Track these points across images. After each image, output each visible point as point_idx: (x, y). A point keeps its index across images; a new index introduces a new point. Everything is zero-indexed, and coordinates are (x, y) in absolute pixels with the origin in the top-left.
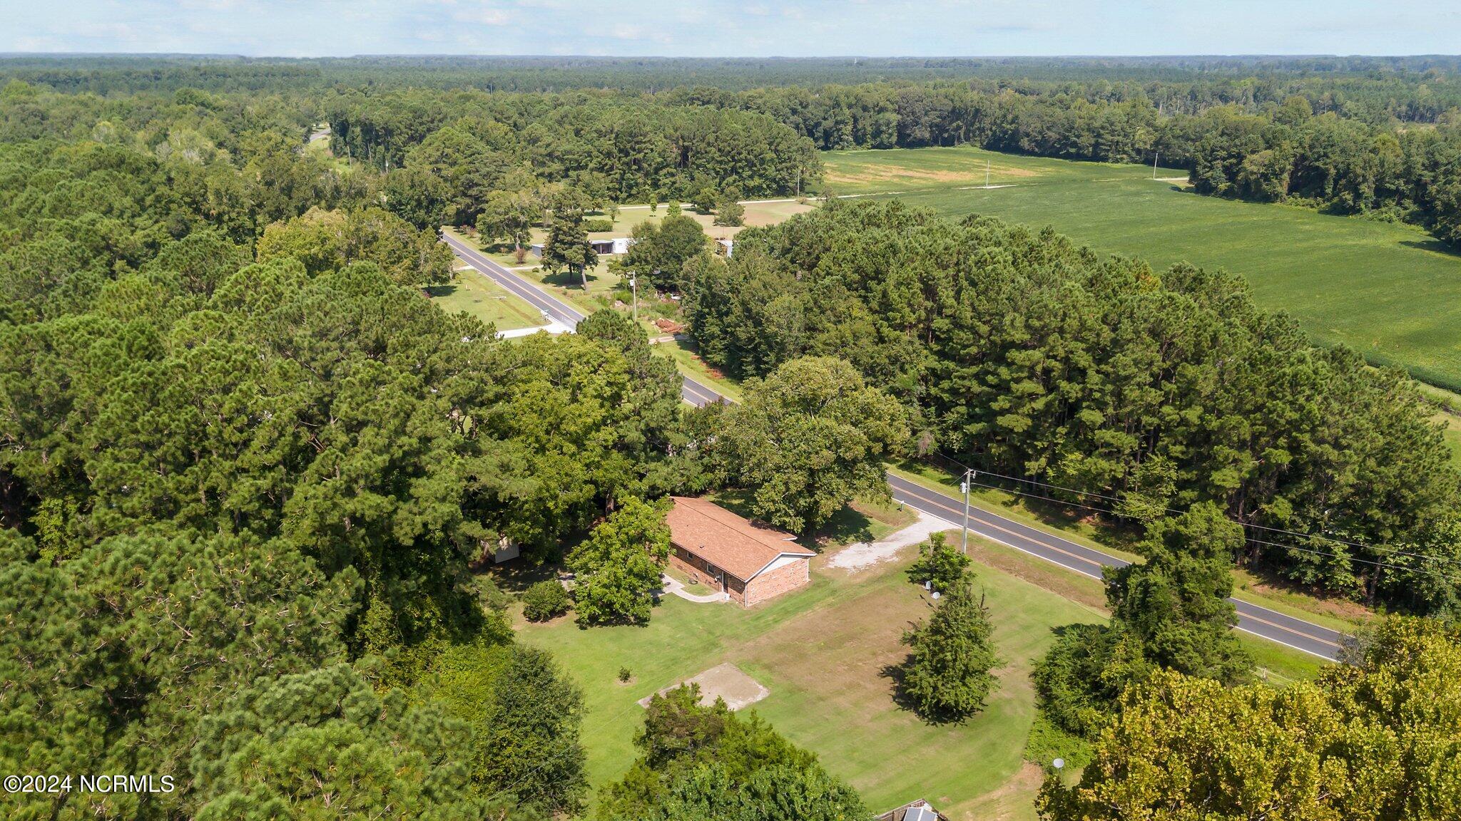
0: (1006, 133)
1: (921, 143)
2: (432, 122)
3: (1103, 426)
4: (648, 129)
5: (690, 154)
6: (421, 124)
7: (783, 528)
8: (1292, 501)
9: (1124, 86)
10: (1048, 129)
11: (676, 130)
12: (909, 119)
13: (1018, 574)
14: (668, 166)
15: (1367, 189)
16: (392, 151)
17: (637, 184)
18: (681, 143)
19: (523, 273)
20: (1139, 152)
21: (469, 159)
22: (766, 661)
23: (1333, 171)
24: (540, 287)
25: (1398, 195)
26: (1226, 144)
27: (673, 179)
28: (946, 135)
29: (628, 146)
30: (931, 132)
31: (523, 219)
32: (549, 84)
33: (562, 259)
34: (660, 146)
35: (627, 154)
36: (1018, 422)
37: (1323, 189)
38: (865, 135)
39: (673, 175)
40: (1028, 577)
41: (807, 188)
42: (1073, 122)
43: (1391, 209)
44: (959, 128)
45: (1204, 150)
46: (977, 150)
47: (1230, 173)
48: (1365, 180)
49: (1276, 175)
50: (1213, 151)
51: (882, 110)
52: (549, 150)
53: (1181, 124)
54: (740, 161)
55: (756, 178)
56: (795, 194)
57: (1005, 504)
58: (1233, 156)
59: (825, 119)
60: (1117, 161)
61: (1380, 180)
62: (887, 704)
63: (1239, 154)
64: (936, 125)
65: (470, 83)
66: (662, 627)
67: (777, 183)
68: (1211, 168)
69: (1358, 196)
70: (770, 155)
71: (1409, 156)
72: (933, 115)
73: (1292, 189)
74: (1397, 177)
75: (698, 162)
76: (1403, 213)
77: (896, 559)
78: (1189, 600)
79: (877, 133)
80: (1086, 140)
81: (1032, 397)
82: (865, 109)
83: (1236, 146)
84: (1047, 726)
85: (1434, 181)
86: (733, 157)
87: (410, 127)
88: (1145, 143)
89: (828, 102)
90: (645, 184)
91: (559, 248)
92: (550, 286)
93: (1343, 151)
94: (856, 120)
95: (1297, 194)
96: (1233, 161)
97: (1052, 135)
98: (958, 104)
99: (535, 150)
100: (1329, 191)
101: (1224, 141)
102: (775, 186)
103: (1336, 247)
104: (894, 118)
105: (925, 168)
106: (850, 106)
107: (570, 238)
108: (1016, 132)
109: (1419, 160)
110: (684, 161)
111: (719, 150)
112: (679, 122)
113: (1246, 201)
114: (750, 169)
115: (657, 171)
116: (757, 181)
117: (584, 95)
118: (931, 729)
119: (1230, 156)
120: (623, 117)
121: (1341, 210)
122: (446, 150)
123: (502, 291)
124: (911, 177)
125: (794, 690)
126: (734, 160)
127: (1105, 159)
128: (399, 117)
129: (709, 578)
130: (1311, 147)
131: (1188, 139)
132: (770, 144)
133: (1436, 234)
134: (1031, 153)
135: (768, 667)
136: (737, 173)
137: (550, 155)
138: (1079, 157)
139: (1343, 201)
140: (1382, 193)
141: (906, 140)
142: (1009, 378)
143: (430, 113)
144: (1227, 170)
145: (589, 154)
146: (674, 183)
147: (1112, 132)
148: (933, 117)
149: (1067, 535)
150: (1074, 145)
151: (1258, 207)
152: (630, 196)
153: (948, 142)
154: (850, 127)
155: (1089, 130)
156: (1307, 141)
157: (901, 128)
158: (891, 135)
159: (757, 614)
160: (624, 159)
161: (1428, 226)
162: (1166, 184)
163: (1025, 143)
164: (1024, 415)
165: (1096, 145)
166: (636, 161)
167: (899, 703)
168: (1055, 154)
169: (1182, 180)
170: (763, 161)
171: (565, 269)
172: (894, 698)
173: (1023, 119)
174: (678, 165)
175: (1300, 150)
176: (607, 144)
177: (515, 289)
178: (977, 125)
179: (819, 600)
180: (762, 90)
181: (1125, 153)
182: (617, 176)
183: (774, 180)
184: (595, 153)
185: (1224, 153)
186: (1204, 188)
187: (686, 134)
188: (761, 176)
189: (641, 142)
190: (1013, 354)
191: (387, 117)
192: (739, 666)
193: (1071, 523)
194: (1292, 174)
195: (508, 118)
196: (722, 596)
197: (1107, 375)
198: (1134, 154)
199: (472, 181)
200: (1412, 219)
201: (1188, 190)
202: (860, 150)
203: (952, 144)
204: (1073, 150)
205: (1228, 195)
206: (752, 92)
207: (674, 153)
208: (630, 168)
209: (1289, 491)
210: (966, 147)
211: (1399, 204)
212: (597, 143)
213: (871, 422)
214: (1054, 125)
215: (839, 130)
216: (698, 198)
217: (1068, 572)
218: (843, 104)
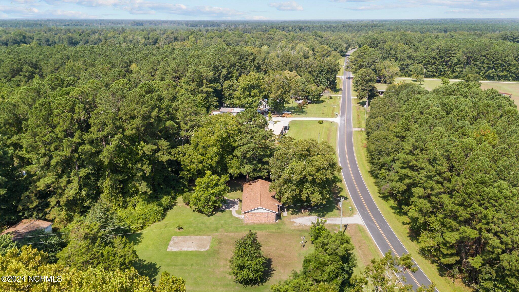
11: (467, 49)
14: (460, 64)
17: (444, 71)
18: (468, 55)
22: (222, 240)
24: (353, 105)
27: (461, 70)
29: (444, 55)
34: (458, 56)
39: (462, 68)
54: (497, 64)
75: (475, 63)
90: (448, 71)
102: (514, 76)
107: (364, 88)
110: (468, 62)
114: (502, 67)
115: (455, 66)
116: (505, 73)
123: (338, 104)
125: (215, 252)
126: (494, 63)
135: (220, 242)
136: (495, 69)
149: (408, 243)
152: (440, 75)
159: (244, 226)
160: (440, 60)
166: (445, 61)
170: (510, 65)
174: (465, 64)
176: (434, 54)
182: (436, 67)
183: (514, 73)
184: (429, 57)
187: (471, 51)
188: (507, 71)
189: (450, 54)
192: (213, 238)
196: (242, 217)
207: (464, 59)
208: (442, 64)
212: (431, 53)
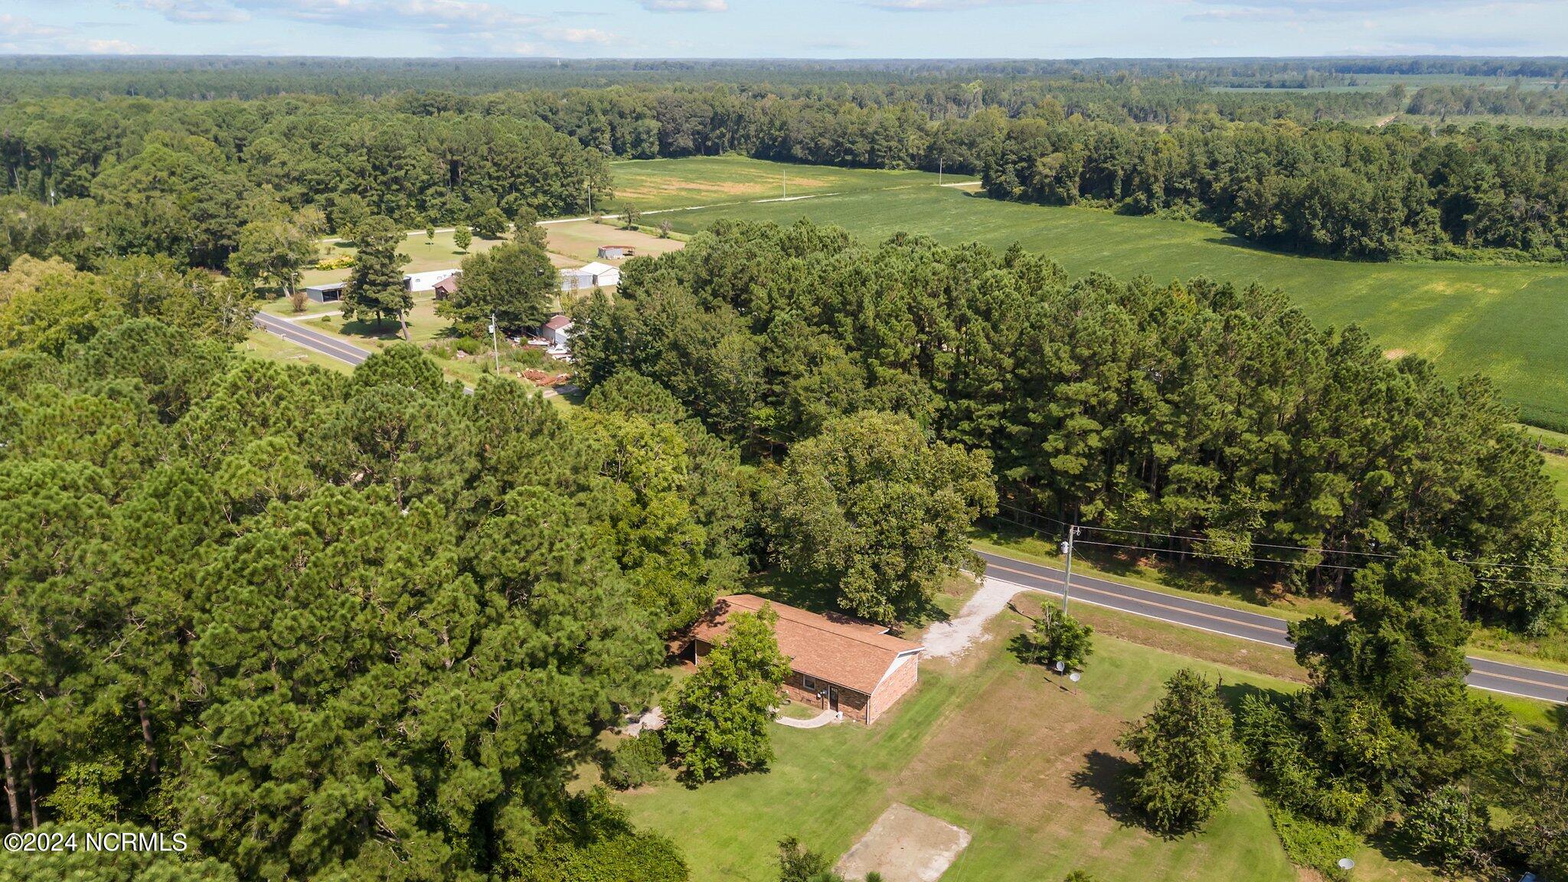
0: (775, 140)
1: (684, 153)
2: (109, 138)
3: (1178, 461)
4: (407, 141)
5: (460, 170)
6: (95, 141)
7: (873, 620)
8: (1388, 523)
9: (864, 90)
10: (820, 135)
11: (442, 143)
12: (670, 127)
13: (1119, 636)
14: (435, 184)
15: (1158, 188)
16: (56, 175)
17: (399, 207)
18: (449, 157)
19: (309, 323)
20: (913, 157)
21: (191, 184)
22: (938, 793)
23: (1121, 172)
24: (344, 340)
25: (1185, 194)
26: (1015, 148)
27: (443, 200)
28: (709, 143)
29: (386, 162)
30: (694, 140)
31: (292, 256)
32: (209, 88)
33: (373, 303)
34: (422, 162)
35: (384, 173)
36: (1071, 464)
37: (1112, 190)
38: (624, 144)
39: (441, 194)
40: (1133, 638)
41: (597, 205)
42: (846, 128)
43: (1181, 209)
44: (723, 135)
45: (995, 154)
46: (744, 159)
47: (1024, 178)
48: (1157, 180)
49: (1070, 177)
50: (1004, 154)
51: (639, 117)
52: (286, 169)
53: (953, 128)
54: (519, 176)
55: (540, 196)
56: (584, 212)
57: (1048, 553)
58: (1024, 160)
59: (579, 127)
60: (893, 168)
61: (1169, 180)
62: (1103, 824)
63: (1030, 157)
64: (698, 133)
65: (104, 88)
66: (787, 769)
67: (564, 200)
68: (1004, 172)
69: (1151, 196)
70: (553, 169)
71: (1192, 155)
72: (694, 121)
73: (1083, 192)
74: (1183, 176)
75: (472, 178)
76: (1191, 210)
77: (988, 637)
78: (1433, 654)
79: (637, 142)
80: (862, 146)
81: (1084, 433)
82: (622, 115)
83: (1025, 149)
84: (1286, 817)
85: (1217, 179)
86: (512, 172)
87: (79, 145)
88: (918, 148)
89: (580, 108)
90: (408, 206)
91: (370, 292)
92: (357, 338)
93: (1127, 152)
94: (613, 129)
95: (1089, 196)
96: (1024, 164)
97: (826, 142)
98: (719, 110)
99: (269, 170)
100: (1118, 191)
101: (1011, 145)
102: (561, 204)
103: (1154, 247)
104: (655, 125)
105: (705, 179)
106: (605, 112)
107: (384, 278)
108: (785, 140)
109: (1202, 159)
110: (453, 178)
111: (495, 164)
112: (445, 133)
113: (1042, 204)
114: (533, 185)
115: (422, 190)
116: (541, 199)
117: (294, 102)
118: (1171, 845)
119: (1021, 160)
120: (373, 129)
121: (1135, 210)
122: (159, 174)
123: (297, 348)
124: (699, 191)
125: (995, 825)
126: (513, 175)
127: (881, 166)
128: (64, 133)
129: (806, 695)
130: (1097, 149)
131: (962, 143)
132: (553, 156)
133: (1230, 230)
134: (804, 161)
135: (944, 800)
136: (518, 190)
137: (287, 175)
138: (855, 164)
139: (1137, 201)
140: (1171, 192)
141: (669, 150)
142: (1061, 414)
143: (104, 126)
144: (1019, 174)
145: (338, 173)
146: (444, 204)
147: (887, 138)
148: (693, 124)
149: (1130, 581)
150: (849, 151)
151: (1057, 210)
153: (713, 151)
154: (607, 136)
155: (863, 135)
156: (1092, 144)
157: (662, 136)
158: (652, 144)
159: (888, 733)
160: (382, 178)
161: (1220, 222)
162: (955, 190)
163: (798, 151)
164: (1078, 455)
165: (872, 151)
166: (396, 180)
167: (1118, 819)
168: (830, 162)
169: (974, 185)
170: (546, 176)
171: (372, 315)
172: (1109, 813)
173: (793, 124)
174: (446, 183)
175: (1087, 153)
176: (359, 160)
177: (315, 345)
178: (742, 132)
179: (943, 702)
180: (500, 94)
181: (900, 159)
182: (375, 198)
183: (560, 197)
184: (345, 172)
185: (1014, 157)
186: (996, 192)
187: (455, 146)
188: (545, 193)
189: (400, 157)
190: (1062, 389)
191: (45, 133)
192: (912, 803)
193: (1126, 567)
194: (1082, 175)
195: (207, 131)
196: (829, 716)
197: (1176, 405)
198: (909, 160)
199: (205, 211)
200: (1201, 217)
201: (978, 195)
202: (620, 161)
203: (717, 153)
204: (849, 158)
205: (1024, 199)
206: (492, 97)
207: (442, 169)
208: (389, 188)
209: (1384, 512)
210: (732, 156)
211: (1186, 202)
212: (345, 160)
213: (965, 483)
214: (826, 130)
215: (595, 139)
216: (481, 220)
217: (1172, 626)
218: (597, 110)
